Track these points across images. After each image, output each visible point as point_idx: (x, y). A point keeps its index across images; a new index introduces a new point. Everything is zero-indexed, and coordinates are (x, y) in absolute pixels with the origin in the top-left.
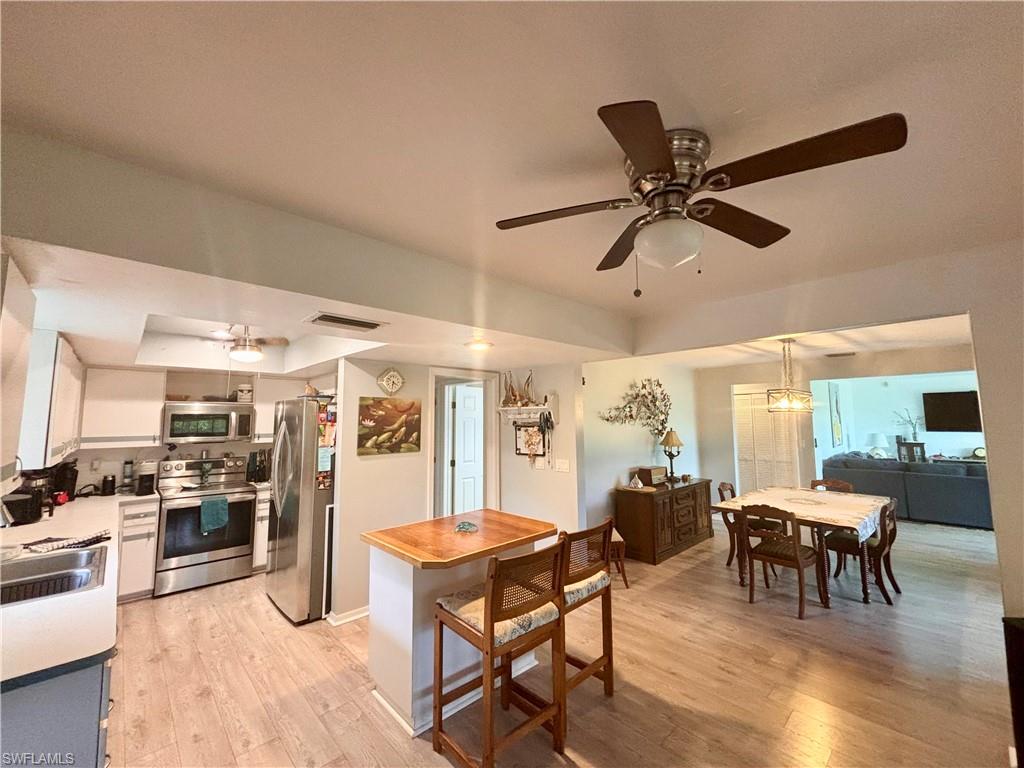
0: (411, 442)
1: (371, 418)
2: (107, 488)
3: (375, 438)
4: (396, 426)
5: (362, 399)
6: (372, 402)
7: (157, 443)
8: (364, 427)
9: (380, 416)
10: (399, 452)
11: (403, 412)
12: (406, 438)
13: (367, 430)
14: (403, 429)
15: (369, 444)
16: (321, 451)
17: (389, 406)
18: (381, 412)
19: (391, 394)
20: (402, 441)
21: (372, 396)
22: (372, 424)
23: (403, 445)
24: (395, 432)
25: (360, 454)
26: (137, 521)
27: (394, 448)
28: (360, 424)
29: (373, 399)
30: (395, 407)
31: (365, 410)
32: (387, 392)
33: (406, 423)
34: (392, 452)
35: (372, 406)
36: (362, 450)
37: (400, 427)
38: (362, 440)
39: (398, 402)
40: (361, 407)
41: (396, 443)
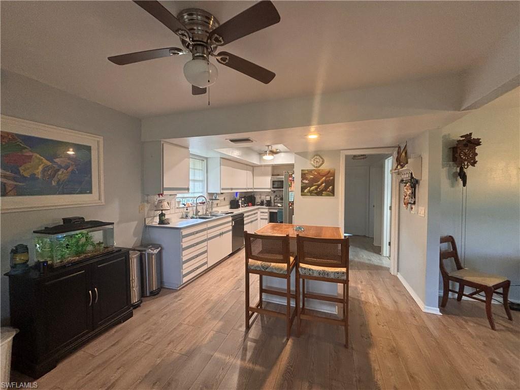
0: (329, 191)
1: (306, 179)
2: (262, 204)
3: (309, 188)
4: (319, 183)
5: (302, 170)
6: (307, 171)
7: (270, 190)
8: (303, 183)
9: (311, 178)
10: (322, 195)
11: (323, 176)
12: (326, 189)
13: (305, 185)
14: (323, 184)
15: (306, 191)
16: (290, 193)
17: (316, 173)
18: (311, 176)
19: (317, 167)
20: (323, 190)
21: (307, 169)
22: (307, 182)
23: (323, 192)
24: (319, 186)
25: (302, 195)
26: (263, 214)
27: (319, 194)
28: (302, 182)
29: (307, 170)
30: (319, 173)
31: (304, 175)
32: (314, 166)
33: (325, 181)
34: (318, 195)
35: (307, 174)
36: (303, 194)
37: (322, 183)
38: (303, 189)
39: (320, 172)
40: (302, 174)
41: (319, 191)
